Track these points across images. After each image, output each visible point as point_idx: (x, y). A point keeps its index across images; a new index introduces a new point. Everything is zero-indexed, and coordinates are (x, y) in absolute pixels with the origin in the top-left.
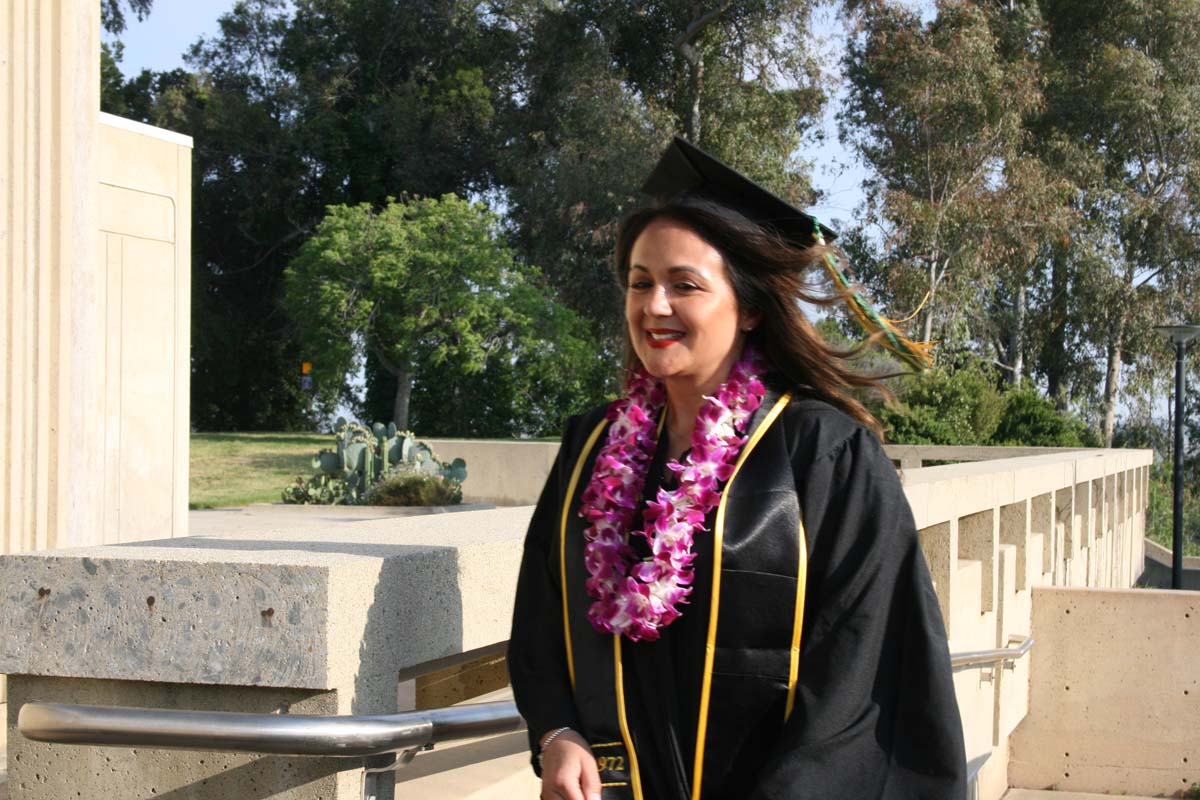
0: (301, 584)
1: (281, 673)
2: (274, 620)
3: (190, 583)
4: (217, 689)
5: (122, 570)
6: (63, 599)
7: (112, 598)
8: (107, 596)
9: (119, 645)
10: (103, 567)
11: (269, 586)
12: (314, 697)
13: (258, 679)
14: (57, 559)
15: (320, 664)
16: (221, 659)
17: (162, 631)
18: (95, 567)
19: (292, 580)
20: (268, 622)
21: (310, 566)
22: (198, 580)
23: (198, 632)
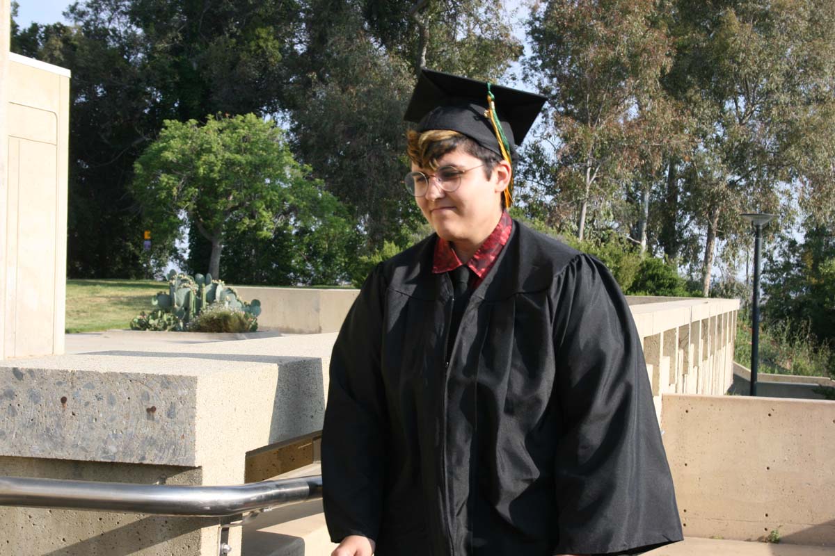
0: (176, 389)
1: (161, 454)
2: (156, 415)
3: (93, 387)
4: (113, 465)
5: (42, 377)
7: (34, 397)
8: (31, 396)
9: (40, 432)
10: (28, 374)
11: (153, 390)
12: (185, 472)
13: (143, 458)
15: (191, 448)
16: (116, 443)
17: (72, 423)
18: (22, 375)
19: (170, 386)
20: (151, 417)
21: (183, 375)
22: (99, 384)
23: (99, 423)
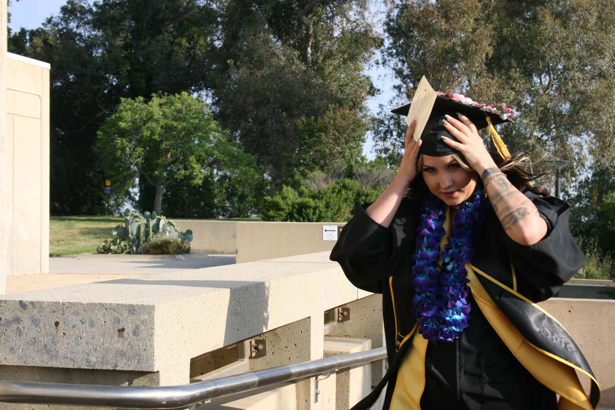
0: (140, 315)
1: (129, 363)
2: (125, 334)
3: (79, 314)
4: (94, 372)
5: (41, 307)
6: (8, 323)
7: (35, 322)
8: (33, 321)
9: (39, 348)
10: (30, 305)
11: (122, 316)
12: (147, 376)
13: (116, 366)
14: (5, 301)
15: (151, 358)
16: (96, 355)
17: (63, 341)
18: (26, 305)
19: (135, 313)
20: (121, 335)
21: (145, 304)
22: (83, 312)
23: (83, 341)
